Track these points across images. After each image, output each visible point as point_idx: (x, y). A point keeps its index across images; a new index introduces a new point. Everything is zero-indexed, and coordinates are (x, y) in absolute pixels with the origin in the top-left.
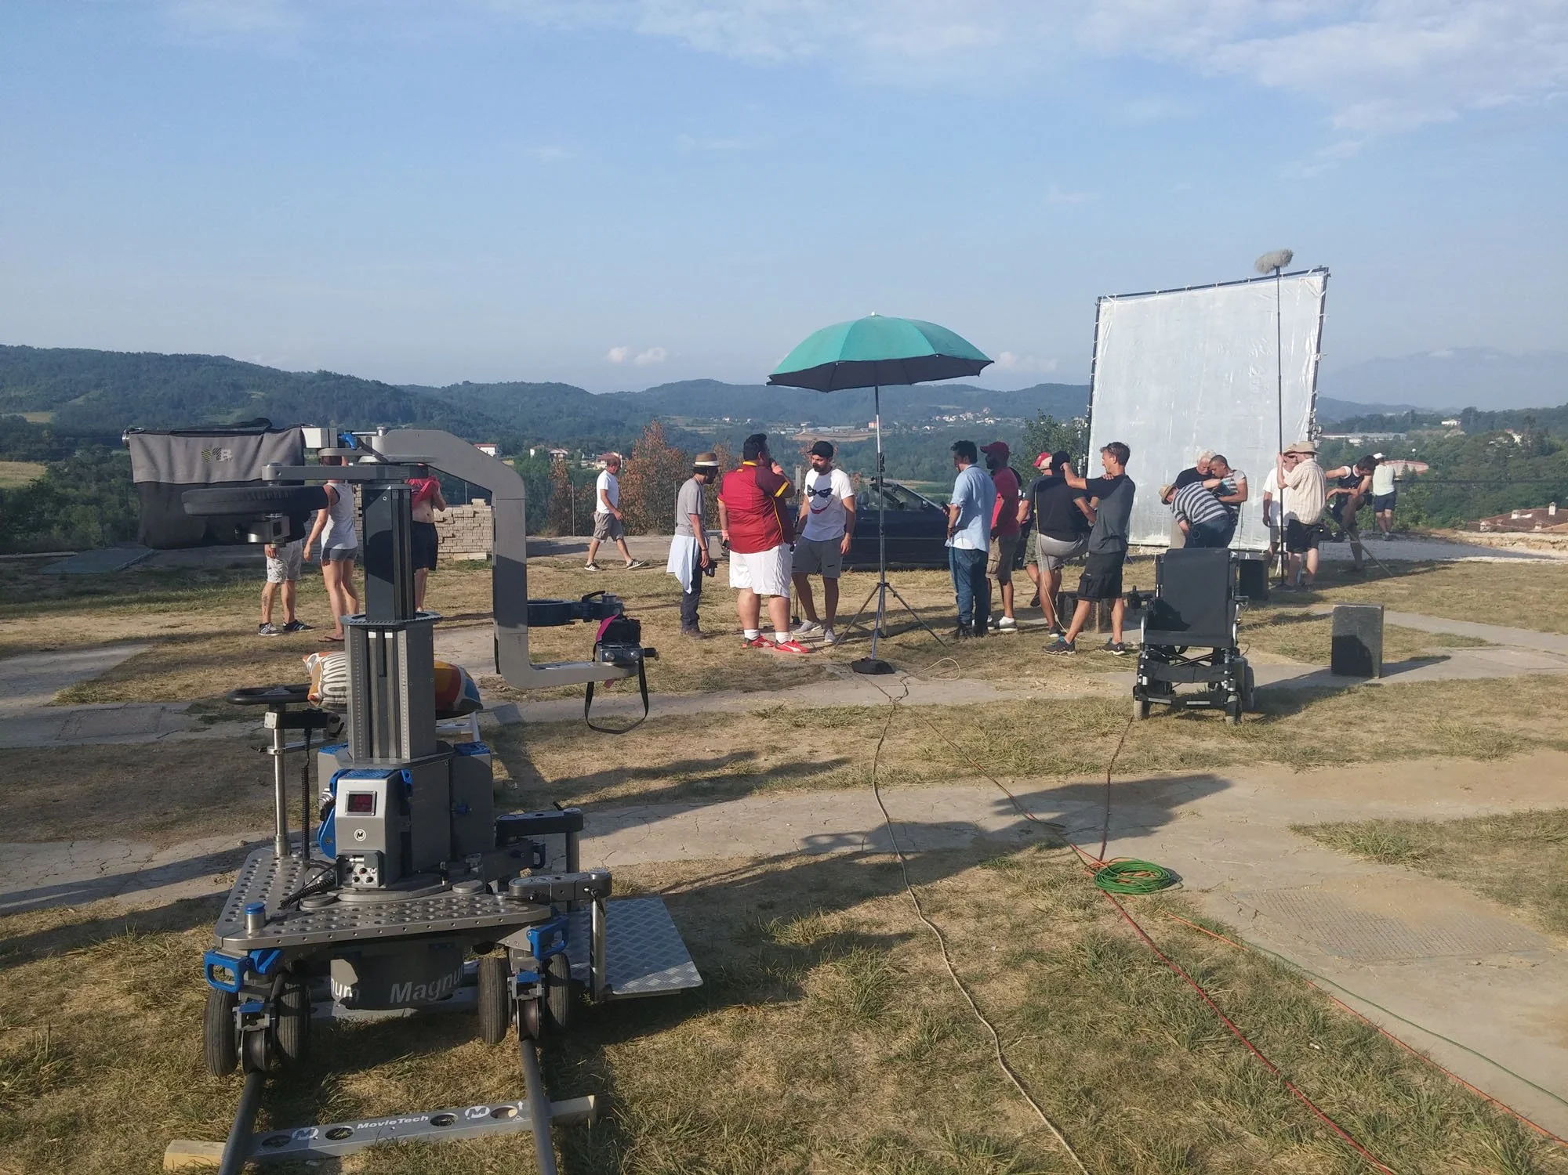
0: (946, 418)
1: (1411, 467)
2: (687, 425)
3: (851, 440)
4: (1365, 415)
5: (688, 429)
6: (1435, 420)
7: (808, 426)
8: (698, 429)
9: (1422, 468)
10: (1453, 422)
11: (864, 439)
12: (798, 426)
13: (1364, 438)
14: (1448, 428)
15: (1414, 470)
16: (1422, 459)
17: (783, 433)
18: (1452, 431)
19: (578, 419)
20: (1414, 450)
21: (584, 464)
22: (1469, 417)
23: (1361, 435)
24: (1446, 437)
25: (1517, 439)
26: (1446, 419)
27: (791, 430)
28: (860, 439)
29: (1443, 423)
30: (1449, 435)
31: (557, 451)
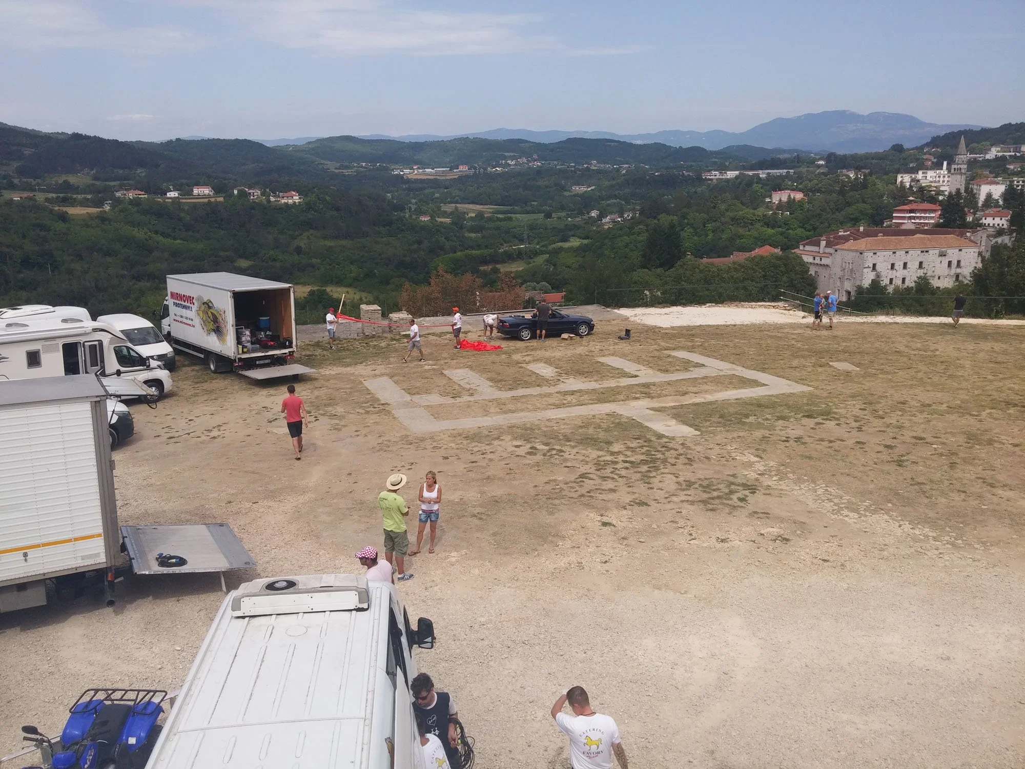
0: (509, 162)
1: (793, 195)
2: (336, 169)
3: (447, 178)
4: (769, 157)
5: (337, 171)
6: (812, 162)
7: (419, 168)
8: (344, 171)
9: (799, 196)
10: (822, 162)
11: (456, 177)
12: (412, 168)
13: (769, 173)
14: (819, 166)
15: (795, 197)
16: (801, 190)
17: (402, 173)
18: (821, 169)
19: (261, 165)
20: (796, 183)
21: (272, 199)
22: (832, 158)
24: (817, 173)
25: (853, 178)
26: (818, 160)
27: (407, 171)
28: (454, 177)
29: (816, 162)
30: (818, 171)
31: (253, 191)
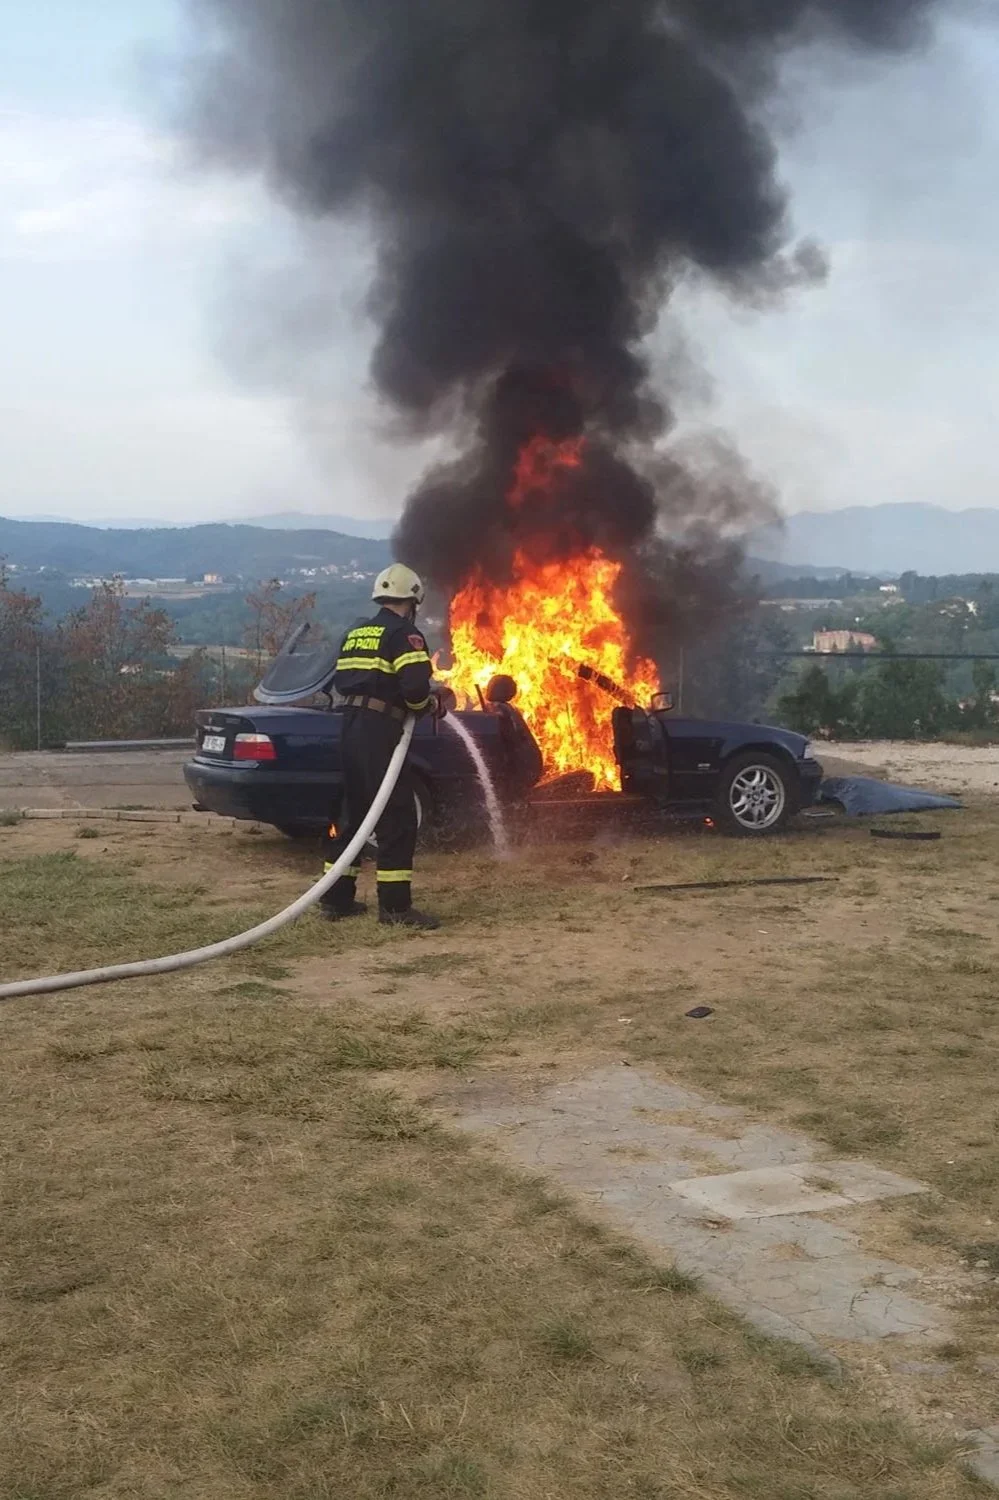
1: (857, 638)
4: (797, 578)
6: (873, 585)
9: (868, 641)
10: (893, 588)
13: (797, 605)
14: (887, 595)
15: (860, 643)
16: (868, 631)
18: (891, 598)
20: (857, 619)
22: (908, 581)
23: (793, 601)
24: (885, 605)
25: (971, 607)
26: (885, 584)
29: (883, 588)
30: (888, 602)
